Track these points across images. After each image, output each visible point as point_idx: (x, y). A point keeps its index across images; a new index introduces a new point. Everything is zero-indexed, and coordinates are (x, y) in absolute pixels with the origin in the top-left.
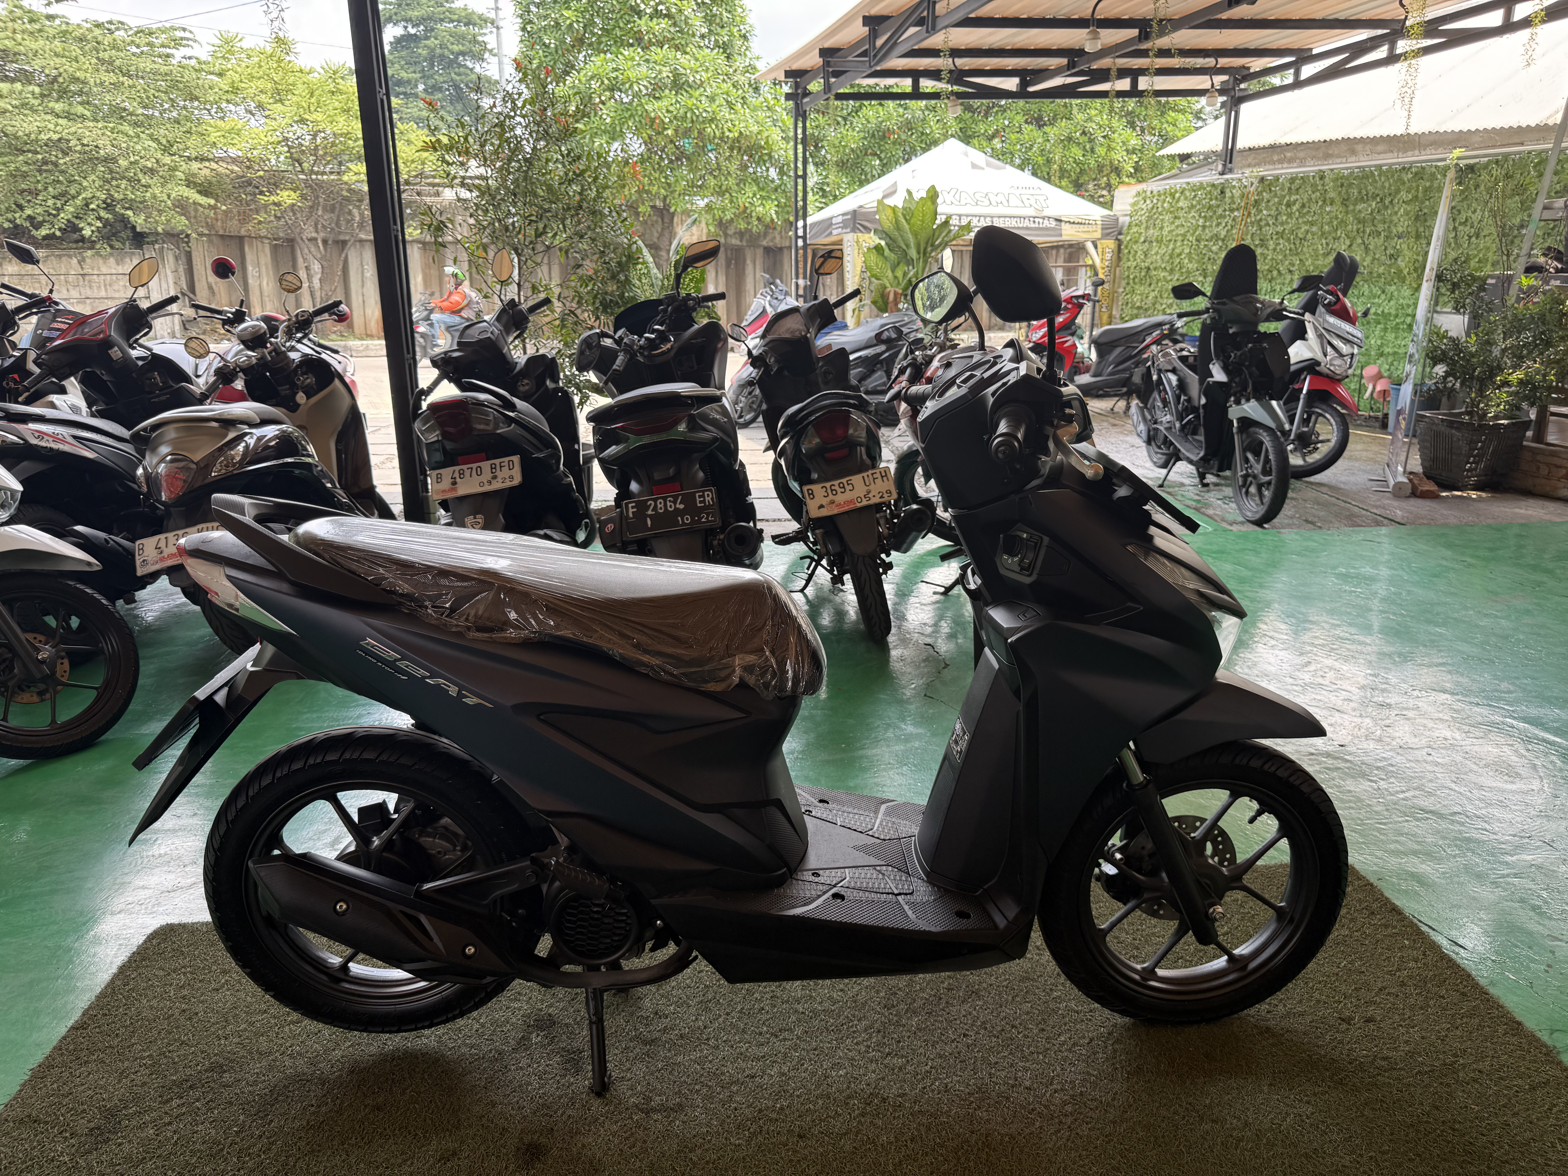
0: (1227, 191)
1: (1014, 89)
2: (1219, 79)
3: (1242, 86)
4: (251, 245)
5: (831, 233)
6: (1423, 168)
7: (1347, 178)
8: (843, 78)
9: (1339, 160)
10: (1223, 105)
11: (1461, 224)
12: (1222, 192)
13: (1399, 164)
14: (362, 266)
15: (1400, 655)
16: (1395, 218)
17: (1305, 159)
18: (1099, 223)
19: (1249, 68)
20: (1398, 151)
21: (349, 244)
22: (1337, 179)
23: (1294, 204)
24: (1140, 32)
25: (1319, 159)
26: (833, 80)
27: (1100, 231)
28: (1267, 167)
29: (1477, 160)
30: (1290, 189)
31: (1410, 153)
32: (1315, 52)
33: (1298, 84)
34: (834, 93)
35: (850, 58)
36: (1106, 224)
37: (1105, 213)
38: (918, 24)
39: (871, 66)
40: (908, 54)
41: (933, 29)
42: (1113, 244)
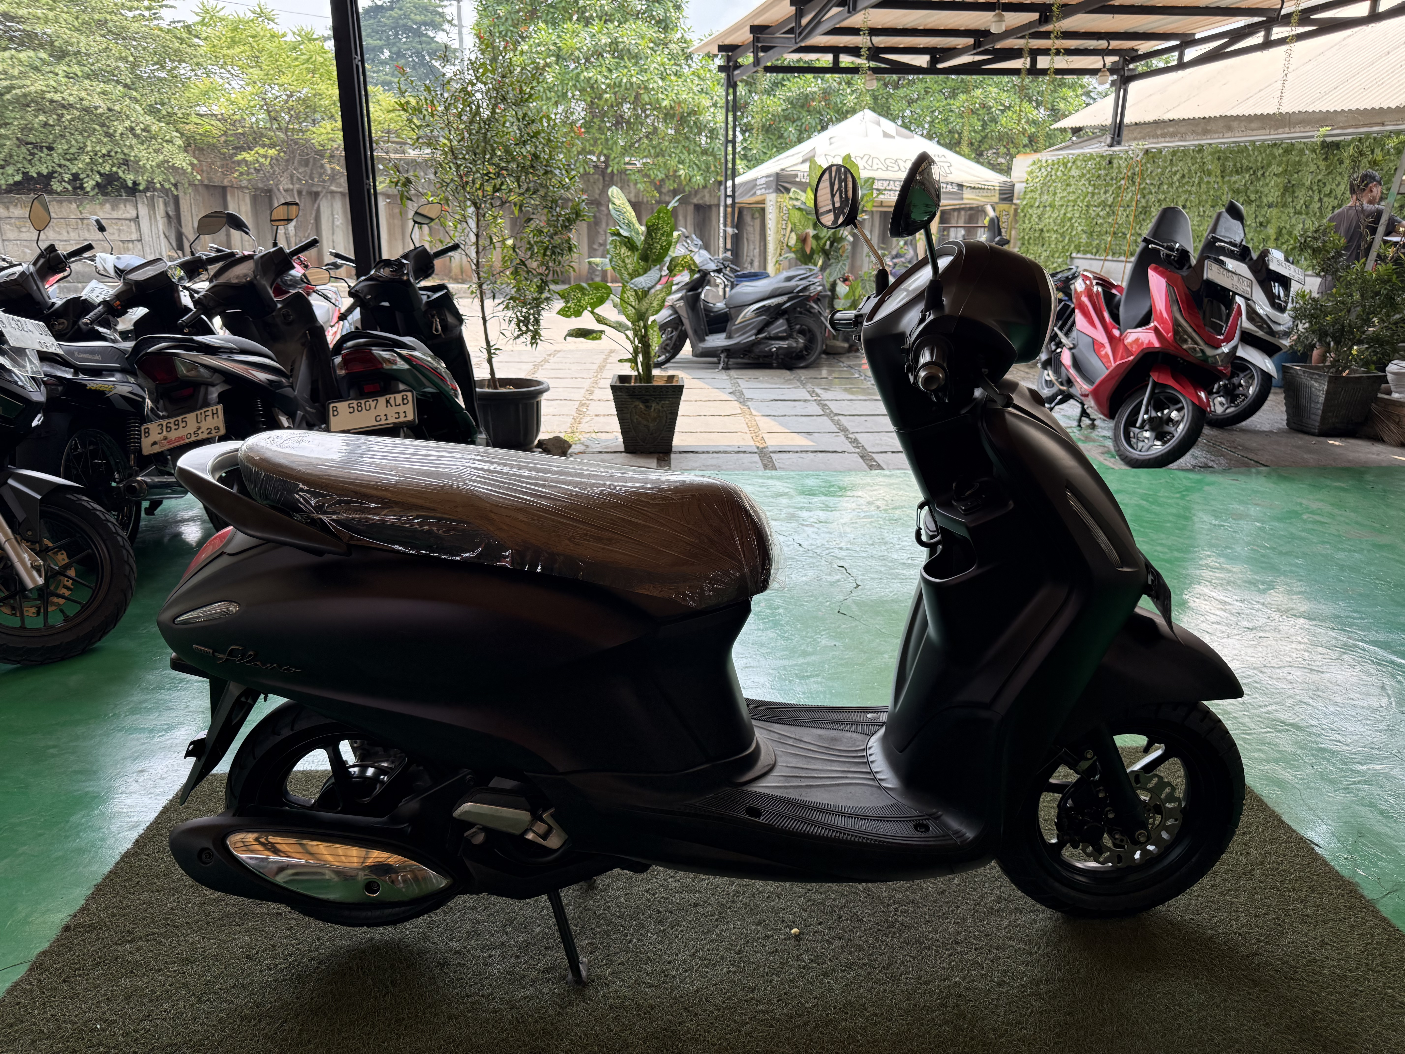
0: (1115, 161)
1: (925, 65)
2: (1110, 60)
3: (1131, 66)
4: (233, 195)
5: (755, 193)
6: (1293, 144)
7: (1224, 153)
8: (771, 52)
9: (1216, 136)
10: (1113, 84)
11: (1326, 195)
12: (1110, 162)
13: (1271, 140)
14: (333, 215)
15: (1263, 583)
16: (1266, 190)
17: (1186, 134)
18: (997, 188)
19: (1137, 50)
20: (1270, 128)
21: (322, 195)
22: (1215, 153)
23: (1175, 173)
24: (1040, 16)
25: (1198, 134)
26: (761, 54)
27: (997, 196)
28: (1151, 141)
29: (1342, 138)
30: (1171, 160)
31: (1281, 131)
32: (1197, 36)
33: (1181, 65)
34: (762, 65)
35: (778, 35)
36: (1003, 189)
37: (1002, 179)
38: (840, 5)
39: (796, 42)
40: (830, 32)
41: (854, 10)
42: (1011, 208)
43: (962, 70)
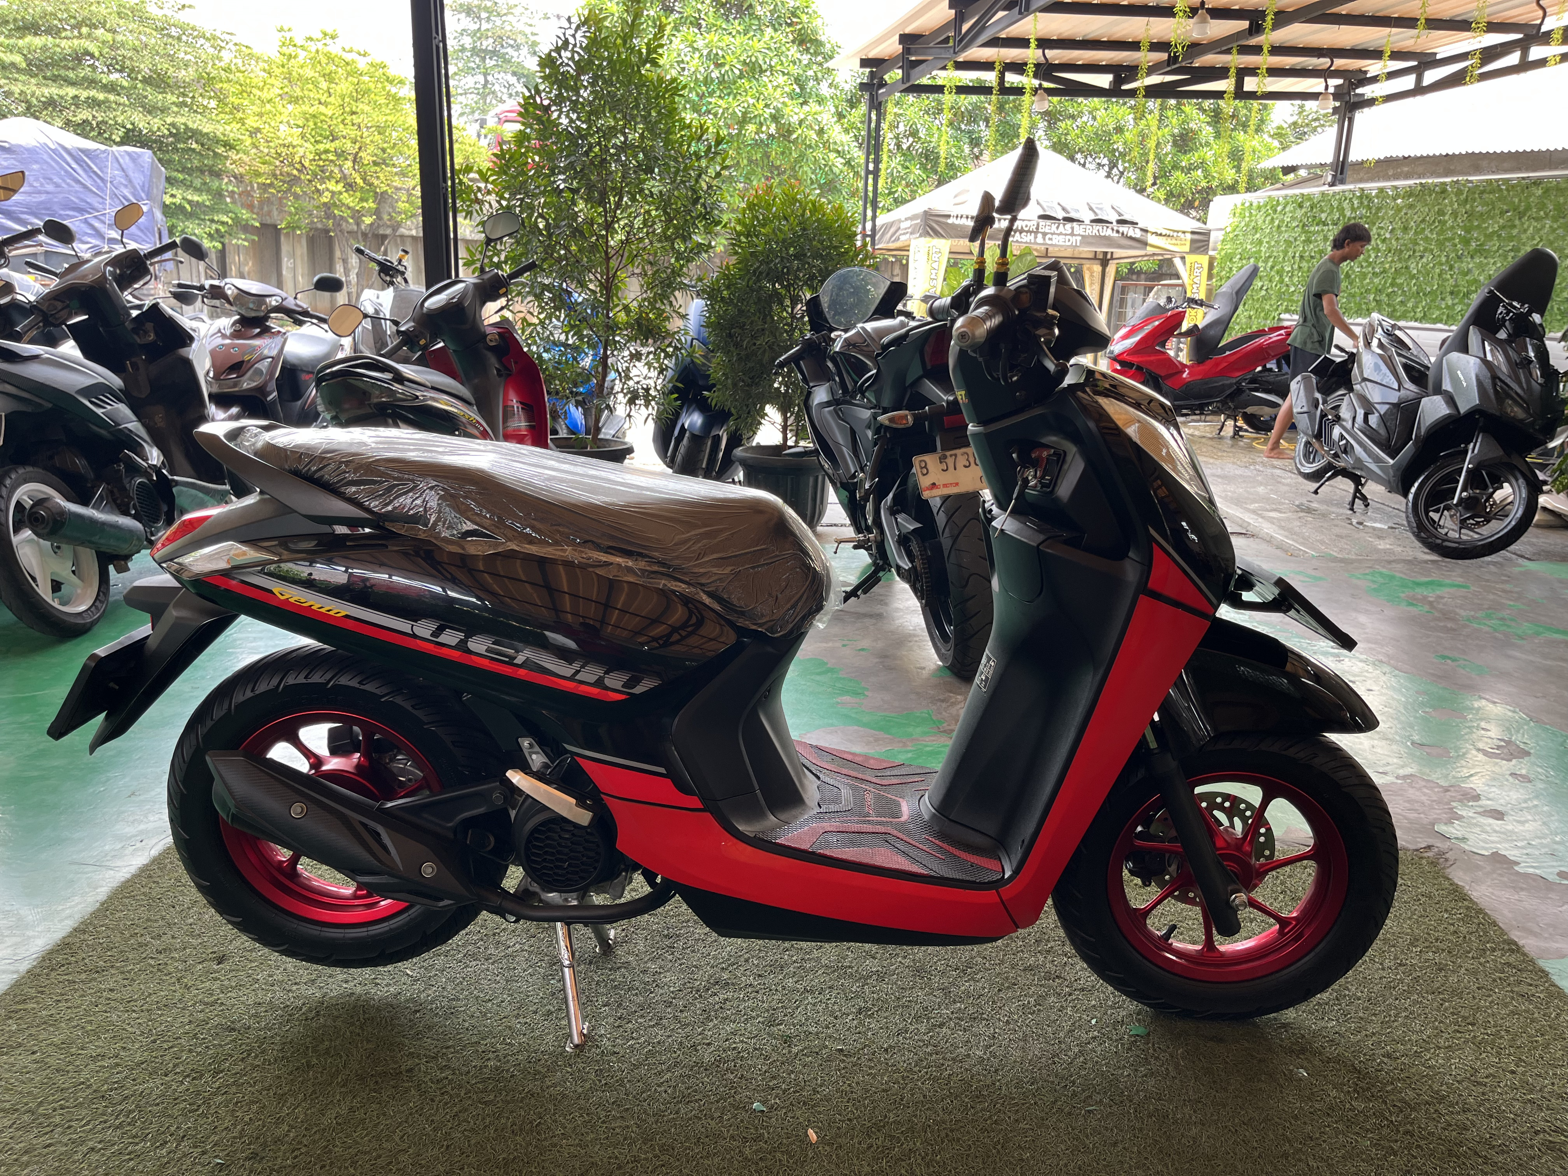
1: (1107, 87)
2: (1333, 83)
3: (1359, 91)
4: (287, 236)
5: (898, 238)
6: (1556, 184)
7: (1473, 193)
8: (922, 68)
9: (1461, 174)
10: (1336, 111)
17: (1423, 174)
18: (1189, 235)
19: (1366, 72)
22: (1461, 193)
24: (1251, 25)
25: (1439, 175)
26: (912, 70)
27: (1188, 244)
28: (1381, 182)
31: (1539, 172)
32: (1438, 57)
33: (1419, 90)
34: (912, 84)
35: (931, 45)
36: (1196, 237)
37: (1196, 225)
38: (1008, 7)
39: (955, 53)
40: (994, 42)
41: (1026, 11)
42: (1204, 260)
43: (1152, 92)
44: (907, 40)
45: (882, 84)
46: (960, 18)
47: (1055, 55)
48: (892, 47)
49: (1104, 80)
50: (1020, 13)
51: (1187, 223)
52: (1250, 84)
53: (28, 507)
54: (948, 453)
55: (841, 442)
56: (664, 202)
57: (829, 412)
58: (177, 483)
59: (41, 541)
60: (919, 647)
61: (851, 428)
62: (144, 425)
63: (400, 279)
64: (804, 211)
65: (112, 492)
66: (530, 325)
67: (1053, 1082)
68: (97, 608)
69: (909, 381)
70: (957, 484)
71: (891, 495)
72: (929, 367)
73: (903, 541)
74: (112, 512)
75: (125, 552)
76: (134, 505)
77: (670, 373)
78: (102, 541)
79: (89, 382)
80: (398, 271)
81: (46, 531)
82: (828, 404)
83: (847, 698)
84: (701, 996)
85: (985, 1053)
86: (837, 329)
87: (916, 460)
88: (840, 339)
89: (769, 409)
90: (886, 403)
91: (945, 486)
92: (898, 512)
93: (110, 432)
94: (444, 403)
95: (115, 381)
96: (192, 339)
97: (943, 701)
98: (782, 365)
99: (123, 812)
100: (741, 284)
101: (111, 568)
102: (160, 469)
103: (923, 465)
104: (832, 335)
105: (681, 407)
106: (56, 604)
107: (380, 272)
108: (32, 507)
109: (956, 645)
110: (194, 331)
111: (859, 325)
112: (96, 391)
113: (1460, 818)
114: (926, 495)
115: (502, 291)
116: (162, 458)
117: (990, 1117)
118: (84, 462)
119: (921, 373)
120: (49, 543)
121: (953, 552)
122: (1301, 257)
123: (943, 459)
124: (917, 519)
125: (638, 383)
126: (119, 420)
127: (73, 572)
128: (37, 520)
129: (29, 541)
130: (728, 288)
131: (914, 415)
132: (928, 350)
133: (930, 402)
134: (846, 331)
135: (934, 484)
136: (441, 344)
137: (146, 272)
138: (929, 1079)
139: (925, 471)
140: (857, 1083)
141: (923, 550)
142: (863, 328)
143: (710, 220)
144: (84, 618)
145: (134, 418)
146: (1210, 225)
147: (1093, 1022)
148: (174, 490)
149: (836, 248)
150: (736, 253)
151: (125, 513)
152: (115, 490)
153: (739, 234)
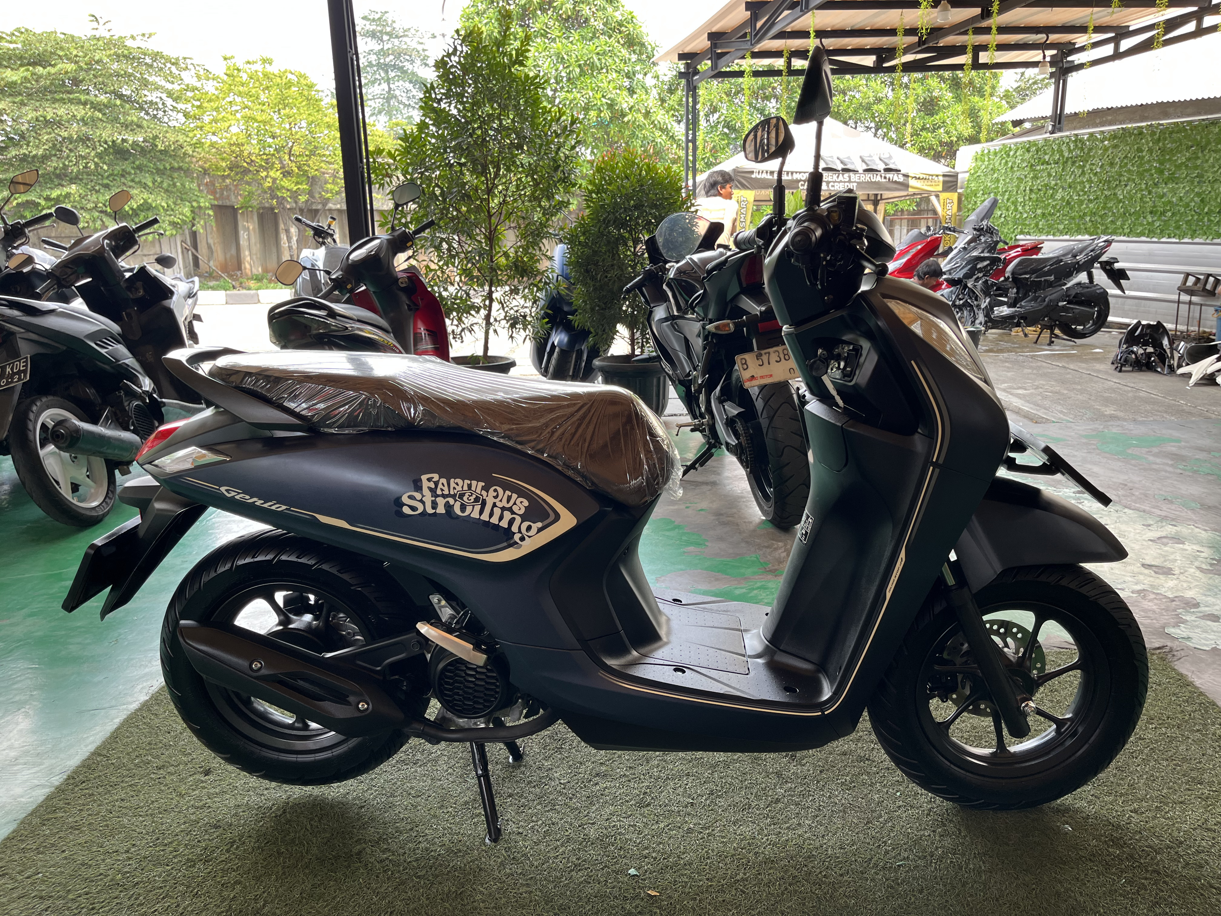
1: (871, 65)
3: (1069, 59)
7: (1163, 132)
8: (726, 59)
9: (1153, 119)
10: (1052, 75)
17: (1125, 118)
18: (941, 178)
19: (1074, 44)
22: (1154, 134)
24: (983, 11)
25: (1137, 118)
26: (718, 61)
27: (941, 184)
32: (1132, 28)
33: (1118, 56)
34: (719, 70)
35: (732, 40)
36: (947, 179)
37: (946, 170)
38: (792, 6)
39: (751, 44)
40: (782, 35)
41: (806, 9)
42: (954, 196)
43: (908, 67)
44: (714, 37)
45: (696, 72)
46: (755, 18)
47: (830, 43)
48: (703, 43)
49: (869, 61)
50: (801, 10)
51: (940, 168)
52: (984, 57)
53: (50, 427)
54: (763, 352)
55: (677, 348)
56: (531, 171)
57: (667, 326)
58: (164, 404)
59: (62, 453)
60: (746, 506)
61: (686, 338)
62: (138, 360)
63: (329, 240)
64: (641, 171)
65: (115, 414)
66: (431, 270)
67: (869, 844)
68: (107, 503)
69: (729, 297)
70: (771, 376)
71: (719, 388)
72: (744, 285)
73: (730, 423)
74: (116, 428)
75: (128, 459)
76: (133, 423)
77: (541, 303)
78: (109, 451)
79: (94, 329)
80: (328, 233)
81: (64, 445)
82: (666, 320)
83: (691, 548)
84: (585, 786)
85: (813, 822)
86: (670, 262)
87: (738, 358)
88: (673, 269)
89: (620, 327)
90: (710, 316)
91: (762, 377)
92: (725, 401)
93: (112, 367)
94: (368, 332)
95: (115, 328)
96: (172, 293)
97: (767, 547)
98: (628, 291)
99: (132, 659)
100: (594, 230)
101: (117, 472)
102: (151, 394)
103: (744, 362)
104: (667, 266)
105: (551, 329)
106: (75, 502)
107: (315, 235)
108: (54, 426)
109: (776, 503)
110: (174, 286)
111: (688, 257)
112: (100, 336)
113: (1185, 622)
114: (747, 385)
115: (409, 244)
116: (152, 385)
117: (820, 873)
118: (93, 391)
119: (738, 290)
120: (67, 455)
121: (770, 430)
122: (1031, 190)
123: (759, 356)
124: (740, 405)
125: (517, 311)
126: (118, 357)
127: (88, 476)
128: (58, 436)
129: (52, 453)
130: (584, 234)
131: (734, 323)
132: (743, 272)
133: (746, 313)
134: (677, 262)
135: (753, 376)
136: (364, 288)
137: (135, 242)
138: (770, 844)
139: (745, 367)
140: (713, 850)
141: (746, 429)
142: (691, 259)
143: (567, 182)
144: (97, 512)
145: (130, 355)
146: (957, 169)
147: (898, 794)
148: (163, 409)
149: (666, 199)
150: (589, 207)
151: (126, 429)
152: (118, 412)
153: (591, 192)
